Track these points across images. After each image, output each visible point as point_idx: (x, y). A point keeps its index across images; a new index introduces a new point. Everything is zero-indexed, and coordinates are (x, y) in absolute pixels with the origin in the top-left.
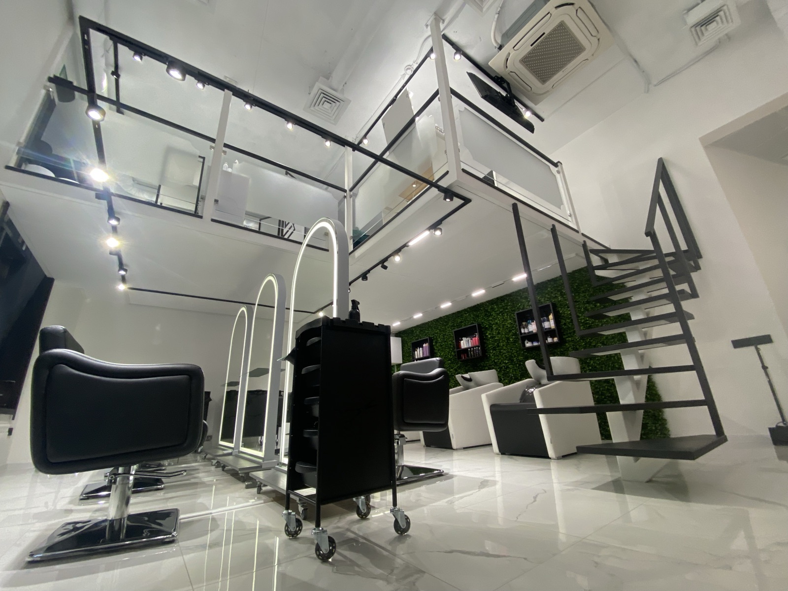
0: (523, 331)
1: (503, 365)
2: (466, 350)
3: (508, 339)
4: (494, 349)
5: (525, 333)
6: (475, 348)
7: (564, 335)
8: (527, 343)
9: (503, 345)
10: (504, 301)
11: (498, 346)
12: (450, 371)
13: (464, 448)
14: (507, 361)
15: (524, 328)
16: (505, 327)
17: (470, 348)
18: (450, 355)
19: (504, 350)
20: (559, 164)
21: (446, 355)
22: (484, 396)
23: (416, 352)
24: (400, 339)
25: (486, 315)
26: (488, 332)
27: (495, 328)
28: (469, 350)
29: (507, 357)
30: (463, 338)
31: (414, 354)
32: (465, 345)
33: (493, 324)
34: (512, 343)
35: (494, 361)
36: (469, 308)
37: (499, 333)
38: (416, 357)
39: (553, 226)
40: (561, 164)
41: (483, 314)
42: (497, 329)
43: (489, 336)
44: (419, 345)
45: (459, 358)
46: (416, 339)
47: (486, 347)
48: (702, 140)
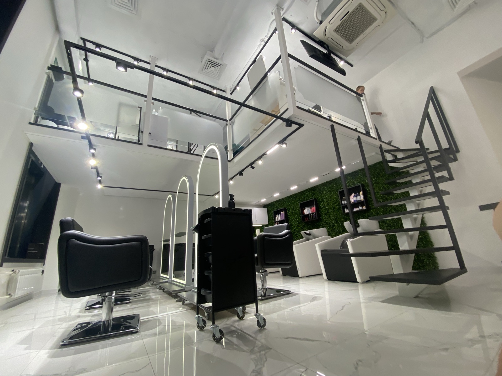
0: (343, 202)
1: (331, 224)
2: (308, 215)
3: (334, 208)
4: (325, 214)
5: (345, 204)
6: (313, 214)
7: (370, 204)
8: (346, 210)
9: (331, 212)
10: (331, 184)
11: (328, 212)
12: (298, 229)
13: (307, 276)
14: (334, 222)
15: (344, 201)
16: (332, 200)
17: (310, 214)
18: (298, 219)
19: (332, 215)
20: (363, 95)
21: (295, 219)
22: (317, 245)
23: (276, 217)
24: (266, 209)
25: (320, 193)
26: (322, 204)
27: (326, 201)
28: (310, 215)
29: (333, 219)
30: (306, 208)
31: (275, 219)
32: (307, 212)
33: (324, 199)
34: (337, 210)
35: (326, 222)
36: (309, 189)
37: (328, 204)
38: (277, 220)
39: (359, 137)
40: (365, 94)
41: (318, 193)
42: (327, 202)
43: (322, 206)
44: (278, 212)
45: (304, 220)
46: (276, 209)
47: (320, 213)
48: (459, 73)
